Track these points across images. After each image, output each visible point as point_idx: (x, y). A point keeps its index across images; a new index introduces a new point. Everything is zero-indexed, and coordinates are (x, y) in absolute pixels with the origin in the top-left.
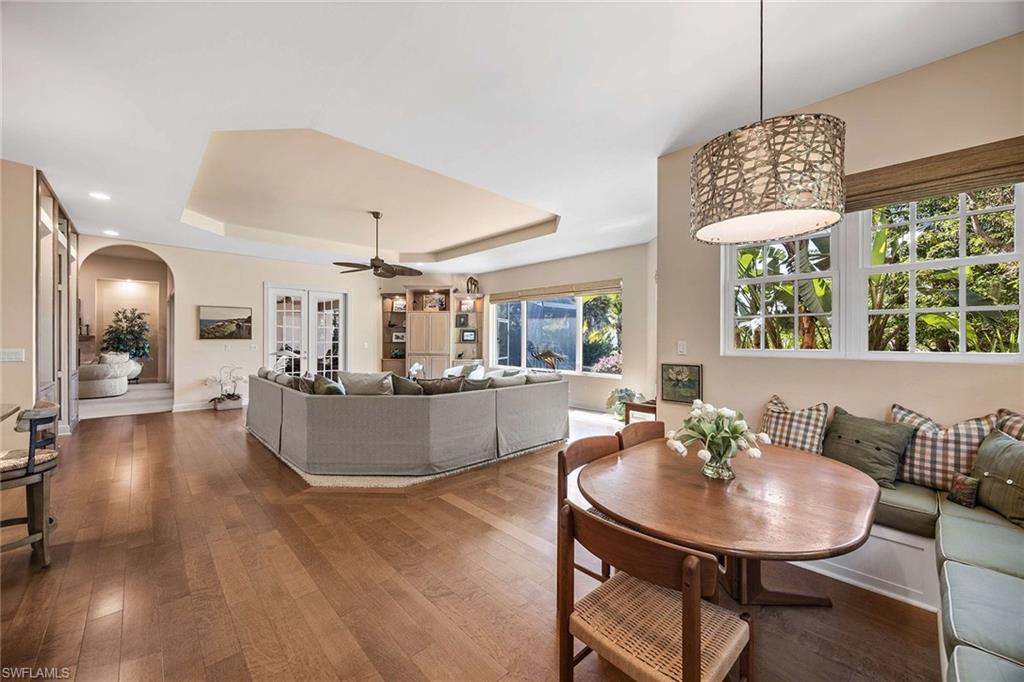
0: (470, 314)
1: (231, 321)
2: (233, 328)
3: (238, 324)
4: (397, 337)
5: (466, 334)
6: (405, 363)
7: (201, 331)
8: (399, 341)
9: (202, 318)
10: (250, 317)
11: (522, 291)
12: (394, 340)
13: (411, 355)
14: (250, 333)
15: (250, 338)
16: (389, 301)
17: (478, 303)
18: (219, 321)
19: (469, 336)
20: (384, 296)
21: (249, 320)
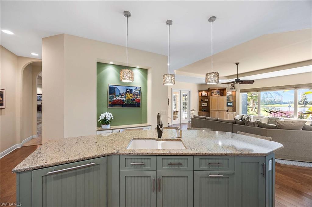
0: (230, 97)
4: (203, 104)
5: (228, 103)
6: (209, 113)
8: (204, 106)
10: (169, 99)
11: (258, 88)
12: (202, 105)
13: (211, 110)
15: (169, 105)
16: (200, 93)
17: (234, 93)
19: (230, 104)
20: (199, 91)
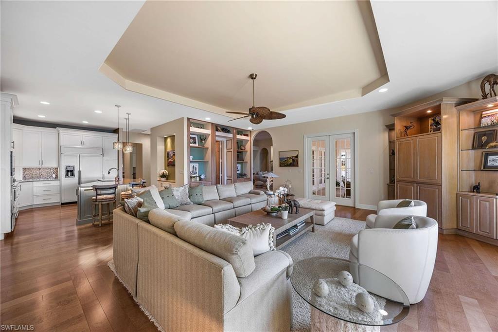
1: (290, 158)
2: (291, 161)
3: (293, 159)
5: (490, 158)
7: (280, 163)
9: (281, 157)
10: (297, 155)
13: (398, 181)
14: (298, 164)
15: (298, 166)
18: (286, 158)
21: (297, 157)
